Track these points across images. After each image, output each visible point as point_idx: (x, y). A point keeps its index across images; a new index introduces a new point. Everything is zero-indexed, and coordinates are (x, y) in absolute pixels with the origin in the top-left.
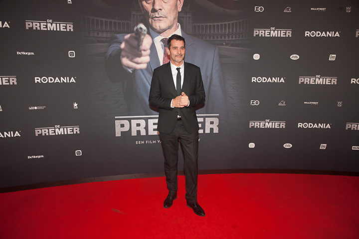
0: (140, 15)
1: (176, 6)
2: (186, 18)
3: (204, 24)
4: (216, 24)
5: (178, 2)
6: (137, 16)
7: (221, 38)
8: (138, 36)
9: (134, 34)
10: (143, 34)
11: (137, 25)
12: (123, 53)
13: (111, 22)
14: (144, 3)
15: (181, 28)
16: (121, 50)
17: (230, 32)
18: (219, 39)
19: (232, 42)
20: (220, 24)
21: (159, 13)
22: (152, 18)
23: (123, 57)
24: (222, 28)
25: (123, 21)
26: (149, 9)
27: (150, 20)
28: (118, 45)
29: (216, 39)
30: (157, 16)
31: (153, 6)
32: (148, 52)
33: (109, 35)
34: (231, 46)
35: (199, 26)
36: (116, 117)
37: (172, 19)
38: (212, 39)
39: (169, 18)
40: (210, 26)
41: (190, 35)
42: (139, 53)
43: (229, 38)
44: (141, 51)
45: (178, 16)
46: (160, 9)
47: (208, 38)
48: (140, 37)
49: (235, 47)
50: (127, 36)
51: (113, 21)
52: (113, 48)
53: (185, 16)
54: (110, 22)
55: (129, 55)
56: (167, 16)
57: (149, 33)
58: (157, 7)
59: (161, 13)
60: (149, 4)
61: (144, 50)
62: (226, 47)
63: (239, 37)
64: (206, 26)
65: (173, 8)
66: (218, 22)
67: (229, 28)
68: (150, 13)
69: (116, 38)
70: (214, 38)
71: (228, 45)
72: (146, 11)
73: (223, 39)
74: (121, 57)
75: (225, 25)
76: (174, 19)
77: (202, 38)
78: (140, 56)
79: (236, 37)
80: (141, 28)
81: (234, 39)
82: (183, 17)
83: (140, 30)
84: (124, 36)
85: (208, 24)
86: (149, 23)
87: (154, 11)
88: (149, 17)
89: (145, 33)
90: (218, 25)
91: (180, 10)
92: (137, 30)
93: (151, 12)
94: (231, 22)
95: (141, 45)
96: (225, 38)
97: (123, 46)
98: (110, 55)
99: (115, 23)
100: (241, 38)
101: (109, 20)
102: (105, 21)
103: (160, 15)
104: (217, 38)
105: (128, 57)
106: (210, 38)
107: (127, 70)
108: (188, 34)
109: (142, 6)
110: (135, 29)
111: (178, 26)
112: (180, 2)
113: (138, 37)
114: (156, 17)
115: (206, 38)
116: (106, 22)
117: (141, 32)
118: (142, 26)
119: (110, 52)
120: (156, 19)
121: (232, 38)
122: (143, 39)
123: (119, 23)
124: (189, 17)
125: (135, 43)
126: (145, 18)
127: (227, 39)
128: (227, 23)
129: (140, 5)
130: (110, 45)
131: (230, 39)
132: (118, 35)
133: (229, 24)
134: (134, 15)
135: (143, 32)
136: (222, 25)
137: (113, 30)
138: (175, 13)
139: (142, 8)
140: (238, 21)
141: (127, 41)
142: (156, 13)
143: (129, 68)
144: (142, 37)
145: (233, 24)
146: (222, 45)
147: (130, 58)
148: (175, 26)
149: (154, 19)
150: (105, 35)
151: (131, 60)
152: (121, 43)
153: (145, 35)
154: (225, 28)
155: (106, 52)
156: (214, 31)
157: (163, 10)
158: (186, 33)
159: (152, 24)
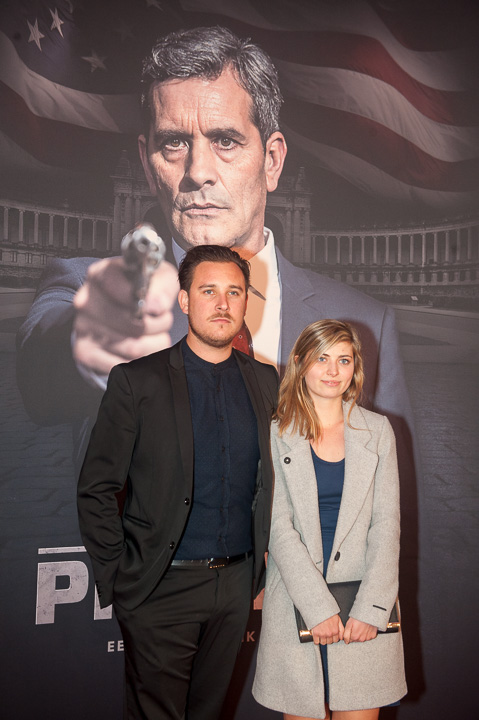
0: (144, 199)
1: (261, 172)
2: (293, 212)
3: (350, 235)
4: (388, 234)
5: (268, 159)
6: (134, 200)
7: (404, 278)
8: (133, 267)
9: (120, 261)
10: (149, 260)
11: (132, 228)
12: (81, 323)
13: (44, 218)
14: (158, 159)
15: (275, 244)
16: (73, 312)
17: (432, 261)
18: (398, 282)
19: (441, 294)
20: (399, 234)
21: (207, 194)
22: (183, 210)
23: (82, 334)
24: (406, 248)
25: (86, 217)
26: (174, 178)
27: (176, 216)
28: (65, 295)
29: (387, 281)
30: (199, 201)
31: (188, 169)
32: (167, 320)
33: (37, 260)
34: (435, 306)
35: (333, 240)
36: (41, 551)
37: (248, 213)
38: (374, 281)
39: (238, 210)
40: (369, 240)
41: (305, 266)
42: (136, 322)
43: (429, 279)
44: (141, 317)
45: (266, 206)
46: (210, 182)
47: (362, 278)
48: (140, 268)
49: (448, 308)
50: (98, 266)
51: (52, 213)
52: (48, 304)
53: (289, 205)
54: (41, 215)
55: (103, 329)
56: (231, 203)
57: (169, 257)
58: (199, 174)
59: (211, 195)
60: (172, 161)
61: (154, 315)
62: (421, 309)
63: (463, 278)
64: (357, 240)
65: (251, 180)
66: (395, 229)
67: (429, 248)
68: (176, 191)
69: (61, 271)
70: (380, 279)
71: (427, 303)
72: (164, 185)
73: (410, 282)
74: (74, 336)
75: (418, 238)
76: (255, 214)
77: (344, 279)
78: (138, 332)
79: (451, 278)
80: (145, 242)
81: (445, 282)
82: (283, 210)
83: (141, 248)
84: (88, 265)
85: (363, 235)
86: (173, 225)
87: (189, 185)
88: (172, 205)
89: (159, 256)
90: (393, 239)
91: (272, 184)
92: (132, 245)
93: (182, 189)
94: (435, 230)
95: (144, 296)
96: (417, 279)
97: (82, 297)
98: (38, 327)
99: (59, 220)
100: (467, 282)
101: (37, 211)
102: (25, 213)
103: (208, 201)
104: (393, 279)
105: (97, 337)
106: (368, 278)
107: (92, 381)
108: (296, 264)
109: (152, 168)
110: (126, 242)
111: (267, 238)
112: (275, 162)
113: (134, 269)
114: (196, 206)
115: (356, 279)
116: (29, 216)
117: (144, 255)
118: (148, 233)
119: (35, 319)
120: (196, 212)
121: (440, 278)
122: (151, 275)
123: (73, 222)
124: (302, 211)
125: (123, 289)
126: (160, 209)
127: (423, 282)
128: (423, 232)
129: (145, 164)
130: (37, 295)
131: (434, 282)
132: (69, 263)
133: (430, 236)
134: (123, 198)
135: (152, 254)
136: (406, 238)
137: (51, 243)
138: (256, 196)
139: (149, 175)
140: (458, 227)
141: (97, 284)
142: (197, 194)
143: (99, 373)
144: (148, 269)
145: (441, 235)
146: (408, 301)
147: (105, 340)
148: (255, 236)
149: (190, 212)
150: (22, 259)
151: (108, 348)
152: (75, 288)
153: (156, 263)
154: (418, 248)
155: (23, 319)
156: (383, 257)
157: (219, 184)
158: (291, 260)
159: (182, 228)
